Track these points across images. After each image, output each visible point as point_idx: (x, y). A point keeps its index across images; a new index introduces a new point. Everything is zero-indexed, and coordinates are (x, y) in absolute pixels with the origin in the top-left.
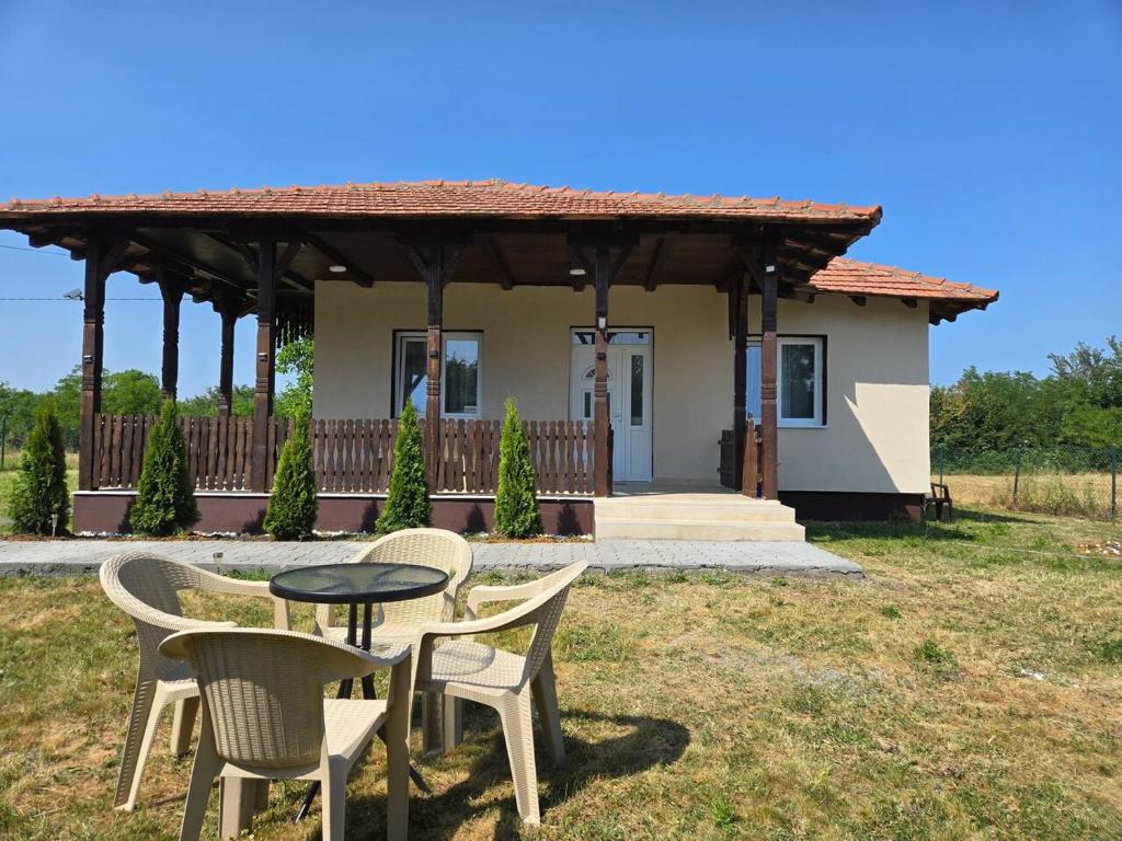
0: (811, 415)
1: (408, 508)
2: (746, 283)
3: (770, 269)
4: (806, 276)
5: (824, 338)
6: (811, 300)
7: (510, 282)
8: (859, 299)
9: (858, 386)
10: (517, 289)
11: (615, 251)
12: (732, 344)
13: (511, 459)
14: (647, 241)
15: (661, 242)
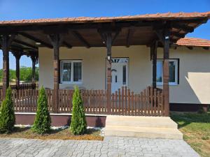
0: (174, 81)
1: (40, 124)
2: (157, 44)
3: (167, 38)
4: (176, 41)
5: (178, 59)
6: (176, 48)
7: (89, 46)
8: (190, 48)
9: (189, 73)
10: (92, 48)
11: (114, 34)
12: (152, 62)
13: (76, 107)
14: (124, 30)
15: (129, 30)
